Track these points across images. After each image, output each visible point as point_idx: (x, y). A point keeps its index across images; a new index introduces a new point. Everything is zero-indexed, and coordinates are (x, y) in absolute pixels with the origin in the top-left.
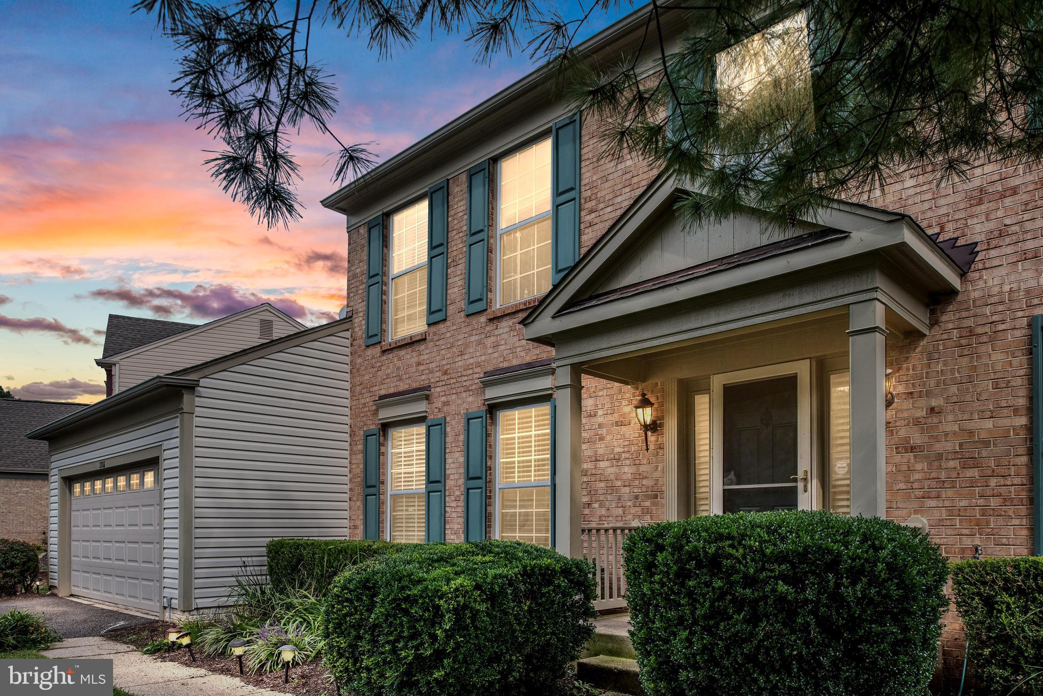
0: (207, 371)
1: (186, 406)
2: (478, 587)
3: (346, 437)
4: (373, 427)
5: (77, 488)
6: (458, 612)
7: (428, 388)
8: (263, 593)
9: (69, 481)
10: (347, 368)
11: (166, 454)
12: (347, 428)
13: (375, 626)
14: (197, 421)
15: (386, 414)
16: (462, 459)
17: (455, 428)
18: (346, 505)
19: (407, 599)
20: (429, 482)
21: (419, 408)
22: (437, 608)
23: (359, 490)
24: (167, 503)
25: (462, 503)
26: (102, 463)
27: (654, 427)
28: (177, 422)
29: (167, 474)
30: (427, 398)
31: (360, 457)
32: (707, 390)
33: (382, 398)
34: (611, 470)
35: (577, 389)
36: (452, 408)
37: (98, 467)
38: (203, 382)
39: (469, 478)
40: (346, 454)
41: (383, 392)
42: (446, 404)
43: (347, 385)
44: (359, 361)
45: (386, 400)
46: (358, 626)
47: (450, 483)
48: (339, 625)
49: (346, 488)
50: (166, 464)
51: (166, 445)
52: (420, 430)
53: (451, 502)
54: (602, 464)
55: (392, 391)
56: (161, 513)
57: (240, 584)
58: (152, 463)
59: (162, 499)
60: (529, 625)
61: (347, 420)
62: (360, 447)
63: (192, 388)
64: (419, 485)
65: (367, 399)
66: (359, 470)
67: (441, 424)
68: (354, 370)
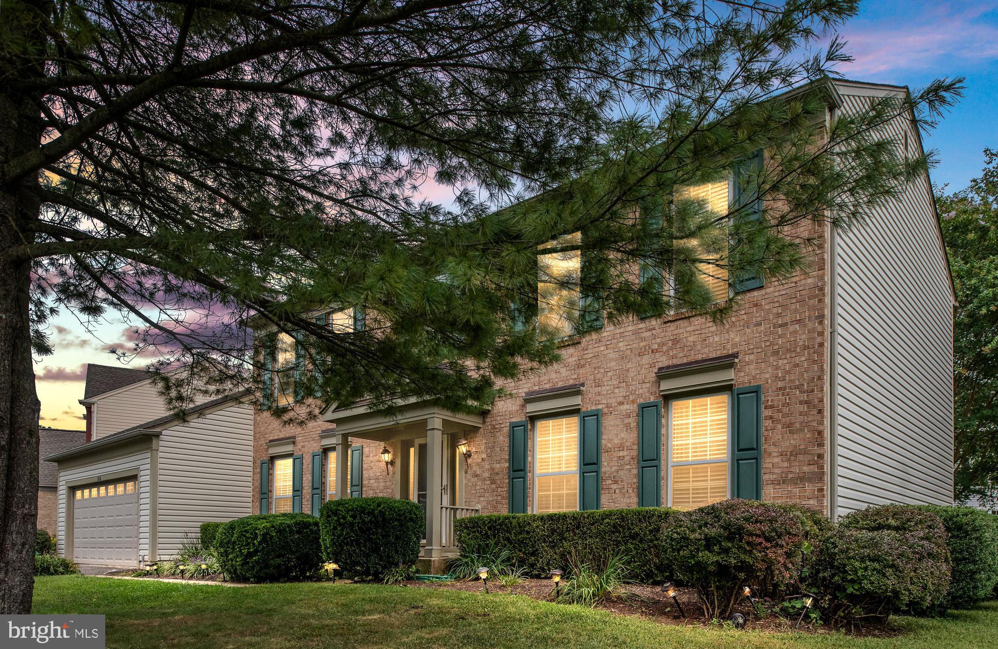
0: (166, 426)
1: (154, 446)
2: (273, 526)
3: (251, 464)
4: (266, 458)
5: (79, 494)
6: (264, 535)
7: (294, 437)
8: (196, 549)
9: (73, 489)
10: (252, 422)
11: (142, 473)
12: (251, 459)
13: (235, 542)
14: (160, 454)
15: (274, 451)
16: (310, 478)
17: (307, 460)
18: (250, 505)
19: (245, 531)
20: (294, 491)
21: (289, 448)
22: (256, 534)
23: (257, 495)
24: (142, 501)
25: (310, 503)
26: (99, 477)
27: (392, 463)
28: (149, 455)
29: (142, 484)
30: (294, 443)
31: (258, 476)
32: (413, 446)
33: (270, 441)
34: (375, 485)
35: (346, 445)
36: (306, 449)
37: (96, 480)
38: (164, 432)
39: (313, 489)
40: (251, 474)
41: (271, 438)
42: (303, 447)
43: (252, 433)
44: (259, 418)
45: (274, 442)
46: (228, 542)
47: (304, 491)
48: (221, 544)
49: (250, 494)
50: (142, 479)
51: (142, 467)
52: (290, 461)
53: (305, 502)
54: (372, 481)
55: (276, 438)
56: (138, 507)
57: (186, 548)
58: (134, 478)
59: (139, 499)
60: (298, 544)
61: (251, 454)
62: (258, 470)
63: (158, 436)
64: (289, 492)
65: (263, 442)
66: (257, 484)
67: (301, 458)
68: (256, 424)
